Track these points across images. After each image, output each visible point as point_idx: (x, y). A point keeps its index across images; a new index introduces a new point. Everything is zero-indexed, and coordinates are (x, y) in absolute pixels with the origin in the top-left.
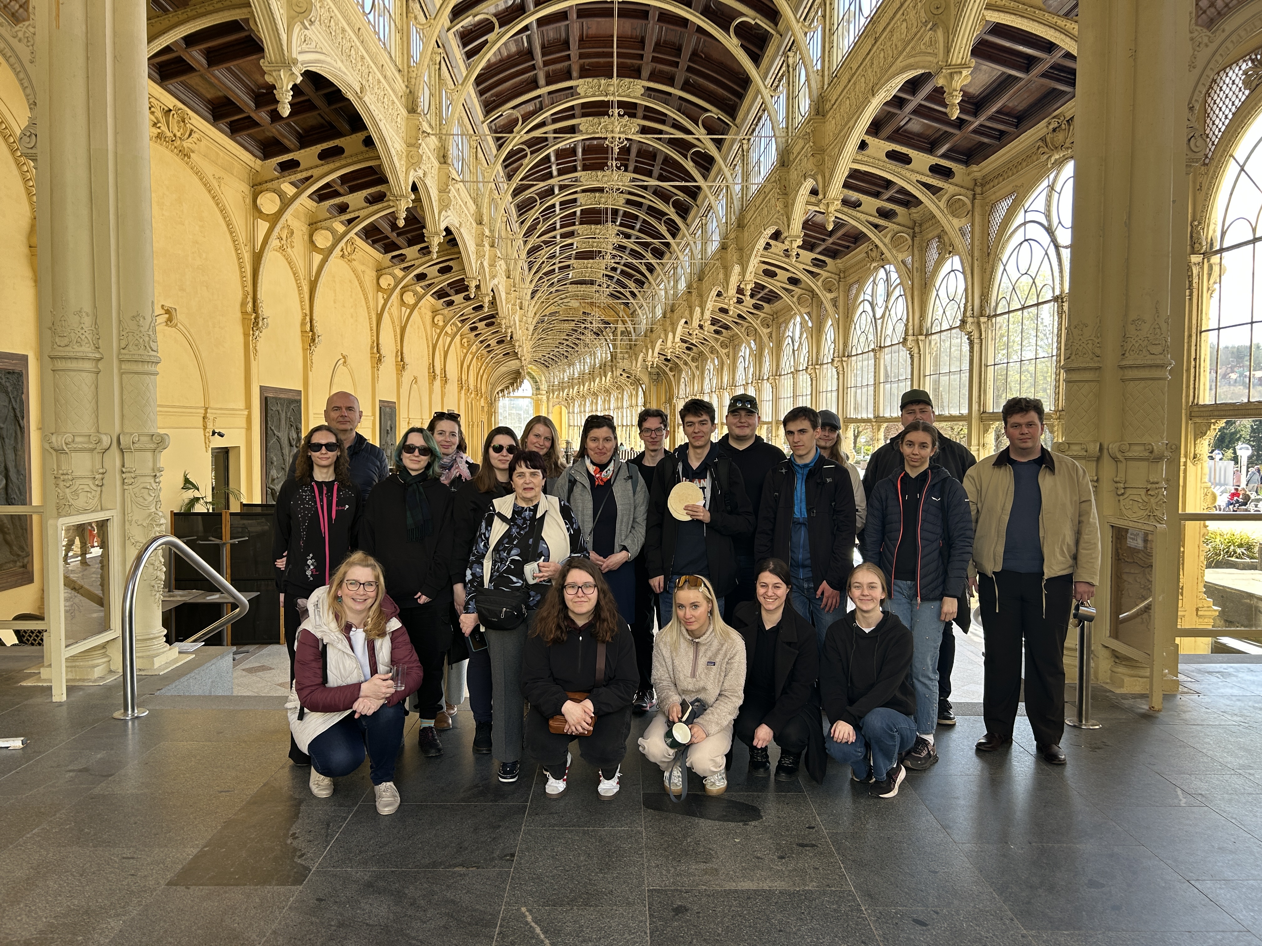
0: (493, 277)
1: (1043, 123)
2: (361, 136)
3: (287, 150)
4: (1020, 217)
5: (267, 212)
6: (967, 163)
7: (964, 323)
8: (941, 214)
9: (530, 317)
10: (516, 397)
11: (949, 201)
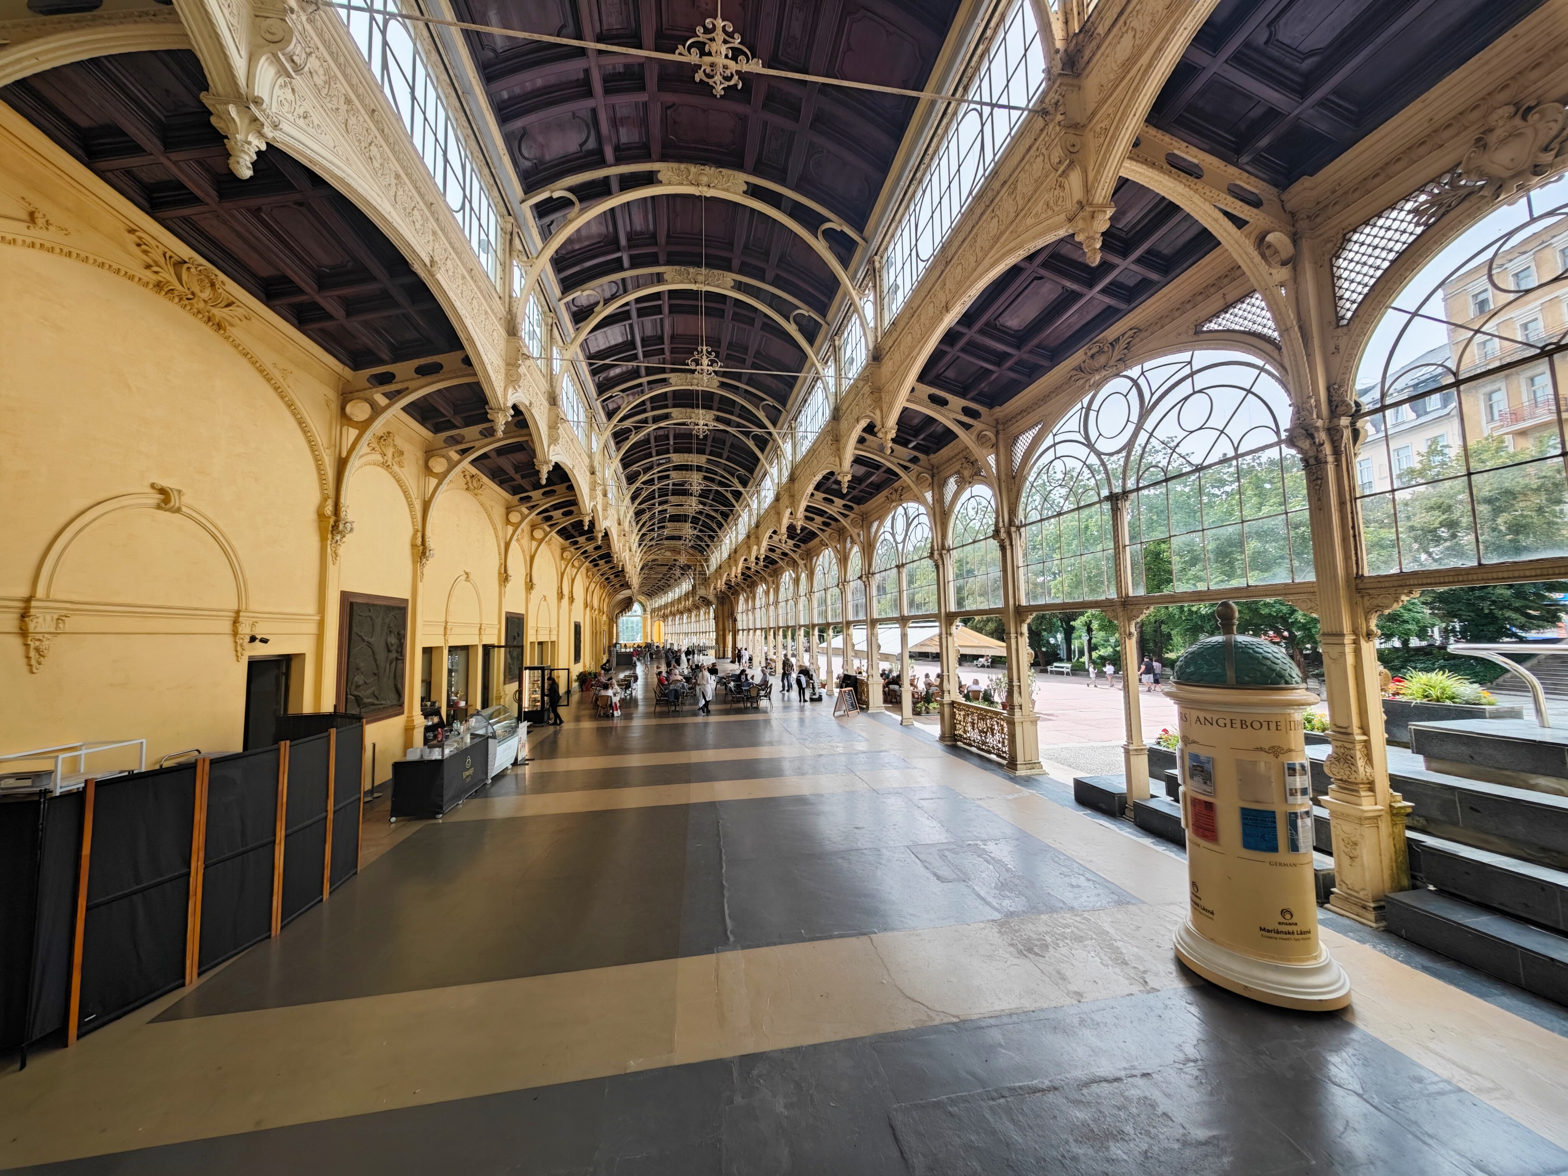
0: (606, 518)
1: (1081, 352)
2: (458, 355)
3: (381, 362)
4: (1049, 441)
5: (356, 419)
6: (991, 406)
7: (998, 532)
8: (974, 445)
9: (637, 560)
10: (631, 616)
11: (979, 436)
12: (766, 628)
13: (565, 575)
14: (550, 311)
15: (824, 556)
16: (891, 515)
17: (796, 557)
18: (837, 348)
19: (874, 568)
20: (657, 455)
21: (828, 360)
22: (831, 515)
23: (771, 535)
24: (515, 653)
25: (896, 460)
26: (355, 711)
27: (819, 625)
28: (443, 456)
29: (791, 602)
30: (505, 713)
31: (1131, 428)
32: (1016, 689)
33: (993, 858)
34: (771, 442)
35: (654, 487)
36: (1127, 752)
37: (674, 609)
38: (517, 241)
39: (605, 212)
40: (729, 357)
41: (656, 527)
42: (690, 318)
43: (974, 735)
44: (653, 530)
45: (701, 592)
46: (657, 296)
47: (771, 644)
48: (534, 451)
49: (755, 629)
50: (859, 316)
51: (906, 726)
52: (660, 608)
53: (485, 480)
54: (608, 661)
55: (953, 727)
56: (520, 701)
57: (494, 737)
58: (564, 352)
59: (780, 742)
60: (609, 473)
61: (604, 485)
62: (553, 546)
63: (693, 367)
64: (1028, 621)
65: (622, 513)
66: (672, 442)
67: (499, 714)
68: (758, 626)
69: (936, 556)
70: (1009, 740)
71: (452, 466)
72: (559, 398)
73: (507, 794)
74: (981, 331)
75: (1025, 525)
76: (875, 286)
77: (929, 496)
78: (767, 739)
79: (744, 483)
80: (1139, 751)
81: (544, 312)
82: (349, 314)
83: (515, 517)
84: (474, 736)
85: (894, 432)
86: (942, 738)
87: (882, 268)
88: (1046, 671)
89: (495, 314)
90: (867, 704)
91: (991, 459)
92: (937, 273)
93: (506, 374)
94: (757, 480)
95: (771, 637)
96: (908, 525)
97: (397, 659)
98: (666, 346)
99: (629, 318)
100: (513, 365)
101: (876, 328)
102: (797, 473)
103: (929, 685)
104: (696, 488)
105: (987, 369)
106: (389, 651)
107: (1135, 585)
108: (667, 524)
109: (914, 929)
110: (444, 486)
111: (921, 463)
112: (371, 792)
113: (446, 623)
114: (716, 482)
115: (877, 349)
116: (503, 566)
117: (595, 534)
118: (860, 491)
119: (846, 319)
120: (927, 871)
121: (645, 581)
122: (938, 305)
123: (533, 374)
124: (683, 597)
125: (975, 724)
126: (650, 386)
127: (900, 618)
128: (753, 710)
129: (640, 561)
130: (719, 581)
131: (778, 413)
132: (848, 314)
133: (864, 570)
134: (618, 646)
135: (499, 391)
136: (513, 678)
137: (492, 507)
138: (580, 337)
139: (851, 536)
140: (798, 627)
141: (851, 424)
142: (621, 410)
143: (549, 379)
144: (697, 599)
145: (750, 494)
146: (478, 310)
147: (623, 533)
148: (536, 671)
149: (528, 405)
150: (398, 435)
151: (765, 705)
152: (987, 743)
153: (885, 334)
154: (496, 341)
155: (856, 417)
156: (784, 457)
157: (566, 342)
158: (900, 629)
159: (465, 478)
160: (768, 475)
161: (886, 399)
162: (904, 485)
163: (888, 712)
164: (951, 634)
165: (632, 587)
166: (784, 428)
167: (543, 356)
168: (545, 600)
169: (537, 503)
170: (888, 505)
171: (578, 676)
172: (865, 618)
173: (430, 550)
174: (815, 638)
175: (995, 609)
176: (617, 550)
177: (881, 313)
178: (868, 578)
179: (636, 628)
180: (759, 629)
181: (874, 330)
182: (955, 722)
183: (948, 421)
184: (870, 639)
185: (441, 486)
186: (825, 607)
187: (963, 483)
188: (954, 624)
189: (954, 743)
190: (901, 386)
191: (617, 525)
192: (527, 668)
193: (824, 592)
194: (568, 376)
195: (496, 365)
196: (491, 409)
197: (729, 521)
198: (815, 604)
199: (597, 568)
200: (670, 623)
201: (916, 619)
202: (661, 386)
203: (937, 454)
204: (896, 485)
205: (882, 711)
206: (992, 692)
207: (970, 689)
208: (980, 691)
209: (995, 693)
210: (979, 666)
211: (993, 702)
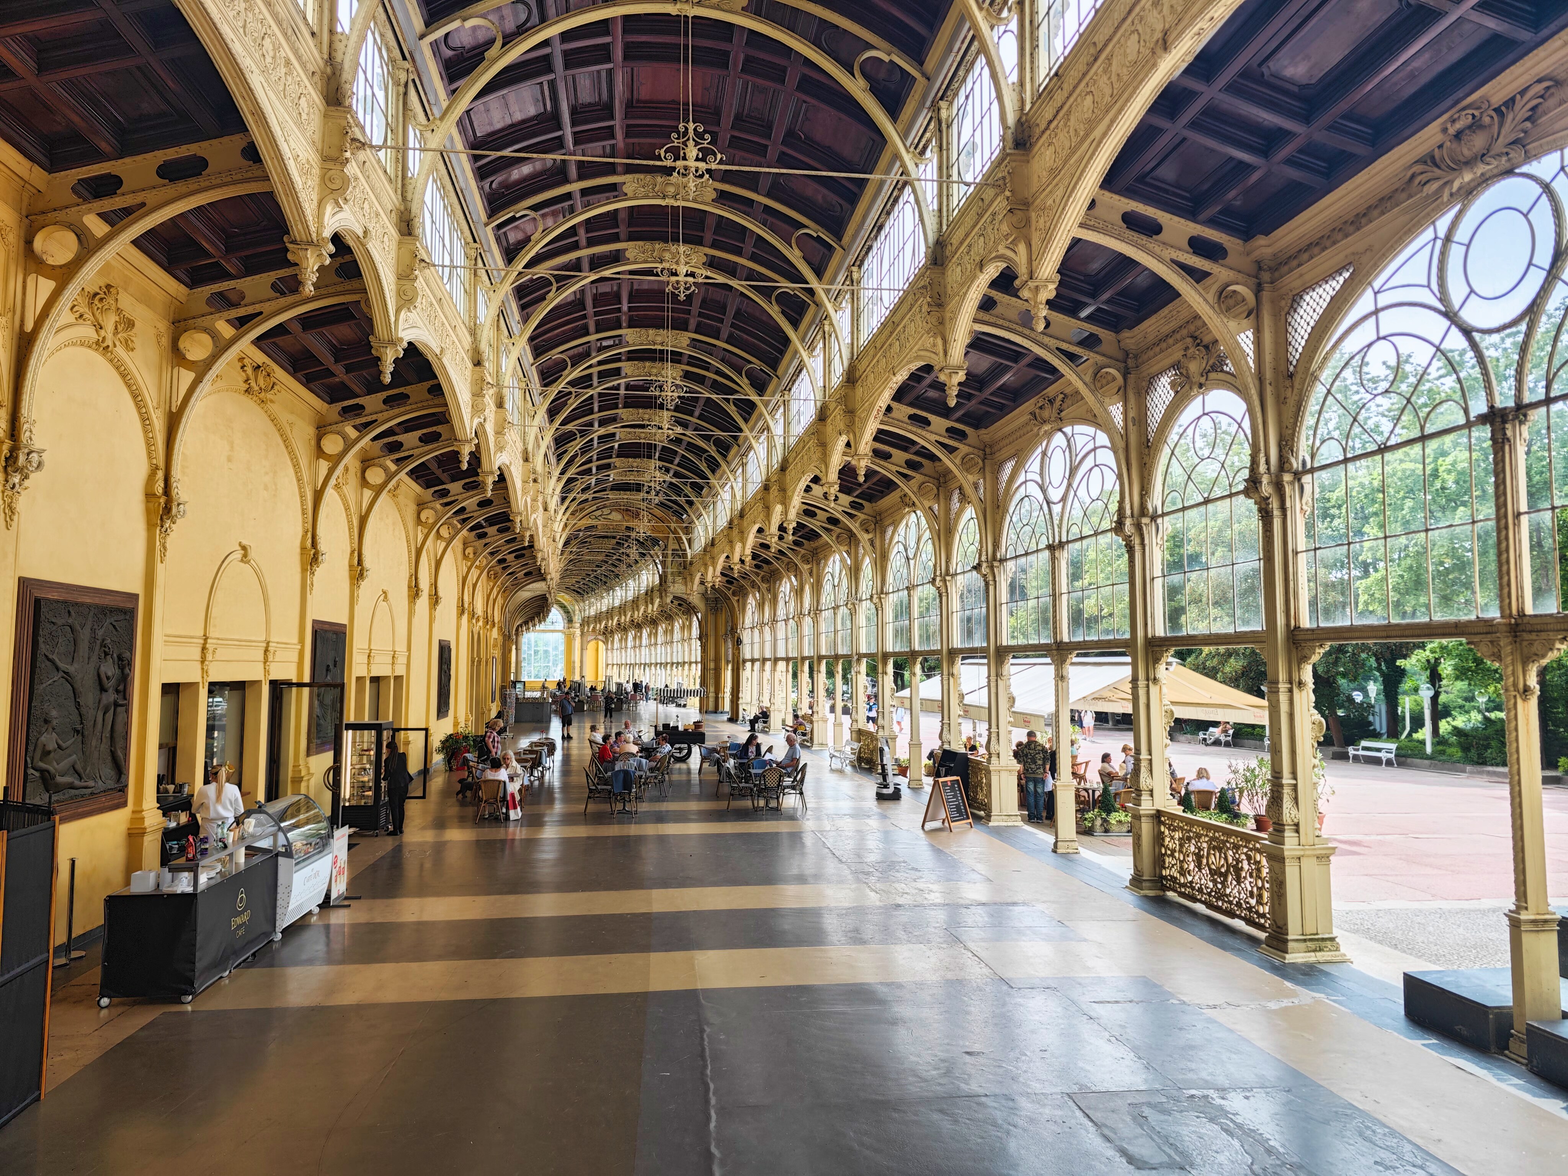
0: (500, 449)
1: (1435, 126)
2: (236, 142)
3: (99, 156)
4: (1364, 303)
5: (50, 261)
6: (1247, 235)
7: (1255, 483)
8: (1210, 312)
9: (558, 527)
10: (543, 631)
11: (1221, 294)
12: (796, 658)
13: (424, 553)
14: (404, 58)
15: (907, 525)
16: (1039, 450)
17: (854, 526)
18: (944, 126)
19: (1004, 550)
20: (598, 331)
21: (925, 148)
22: (923, 447)
23: (808, 486)
24: (330, 696)
25: (1053, 343)
26: (39, 799)
27: (894, 654)
28: (205, 330)
29: (843, 611)
30: (309, 809)
31: (1536, 279)
32: (1287, 792)
33: (1240, 1126)
34: (812, 308)
35: (591, 392)
36: (1515, 925)
37: (626, 619)
40: (735, 143)
41: (594, 466)
42: (665, 69)
43: (1202, 879)
44: (588, 472)
45: (677, 588)
46: (603, 27)
47: (805, 688)
48: (370, 321)
49: (776, 660)
50: (990, 63)
51: (1065, 855)
52: (598, 618)
53: (280, 373)
54: (500, 715)
55: (1159, 861)
56: (335, 787)
57: (288, 853)
58: (428, 134)
59: (818, 877)
60: (508, 365)
61: (499, 385)
62: (401, 498)
63: (669, 163)
64: (1315, 658)
65: (531, 440)
66: (625, 307)
67: (298, 811)
68: (781, 654)
69: (1129, 527)
70: (1271, 890)
71: (221, 347)
72: (417, 222)
73: (310, 962)
74: (1232, 88)
75: (1312, 470)
76: (1021, 3)
77: (1116, 412)
78: (795, 870)
79: (760, 387)
80: (1539, 925)
81: (393, 60)
82: (42, 68)
83: (333, 444)
84: (252, 851)
85: (1052, 287)
86: (1137, 881)
88: (1344, 757)
89: (303, 65)
90: (987, 808)
91: (1246, 340)
93: (323, 178)
94: (785, 381)
95: (805, 676)
96: (1073, 471)
97: (116, 705)
98: (618, 123)
99: (550, 69)
100: (335, 160)
101: (1021, 83)
102: (861, 367)
103: (1107, 777)
104: (671, 395)
105: (1241, 162)
106: (103, 689)
107: (1538, 592)
108: (615, 461)
110: (206, 386)
111: (1103, 348)
112: (66, 948)
113: (206, 638)
114: (708, 383)
115: (1022, 125)
116: (309, 535)
117: (480, 478)
118: (981, 403)
119: (962, 67)
120: (1108, 1145)
121: (572, 566)
122: (1147, 38)
123: (372, 177)
124: (642, 597)
125: (1202, 857)
126: (586, 199)
127: (1054, 647)
128: (770, 813)
129: (563, 530)
130: (711, 569)
131: (826, 252)
132: (967, 58)
133: (984, 553)
134: (518, 685)
135: (309, 208)
136: (323, 744)
137: (291, 424)
138: (459, 107)
139: (961, 488)
140: (856, 658)
141: (968, 273)
142: (531, 244)
143: (399, 186)
144: (669, 600)
145: (770, 407)
146: (274, 58)
147: (532, 477)
148: (366, 732)
149: (361, 235)
150: (126, 290)
151: (792, 805)
152: (1226, 895)
153: (1040, 95)
154: (304, 116)
155: (978, 259)
156: (837, 337)
157: (431, 118)
158: (1053, 667)
159: (244, 371)
160: (804, 371)
161: (1039, 222)
162: (1068, 391)
163: (1028, 828)
164: (1155, 679)
165: (549, 577)
166: (838, 280)
167: (389, 144)
168: (386, 599)
169: (374, 417)
170: (1036, 429)
171: (443, 742)
172: (985, 645)
173: (179, 504)
174: (888, 681)
175: (1246, 633)
176: (522, 508)
177: (1031, 54)
178: (992, 568)
179: (552, 653)
180: (782, 659)
181: (1017, 89)
182: (1163, 851)
183: (1161, 265)
184: (993, 684)
185: (201, 385)
186: (907, 622)
187: (1187, 387)
188: (1163, 660)
189: (1161, 893)
190: (1069, 197)
191: (521, 461)
192: (349, 727)
193: (906, 592)
194: (435, 181)
195: (304, 161)
196: (294, 242)
197: (730, 457)
198: (889, 615)
199: (484, 541)
200: (616, 645)
201: (1085, 649)
202: (608, 198)
203: (1136, 330)
204: (1051, 391)
205: (1016, 824)
206: (1237, 795)
207: (1191, 788)
208: (1211, 793)
209: (1241, 796)
210: (1209, 742)
211: (1237, 816)
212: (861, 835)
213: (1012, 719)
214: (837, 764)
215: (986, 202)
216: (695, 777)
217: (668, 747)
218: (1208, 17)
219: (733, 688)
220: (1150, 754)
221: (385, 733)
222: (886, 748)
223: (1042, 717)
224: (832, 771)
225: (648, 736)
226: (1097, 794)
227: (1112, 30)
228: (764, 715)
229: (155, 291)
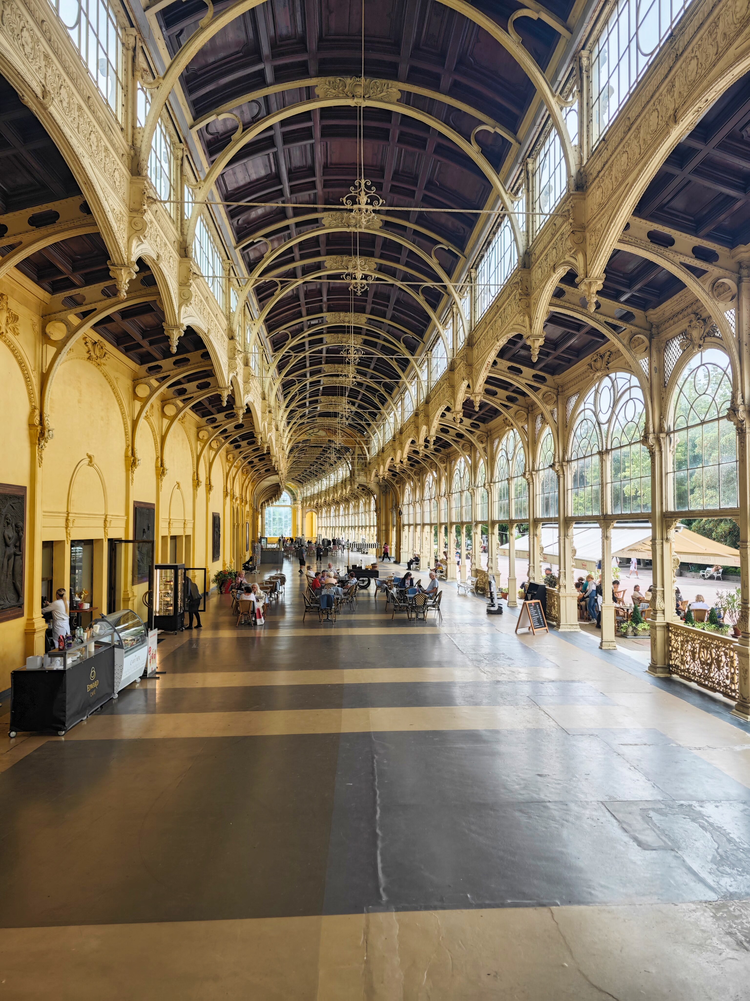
0: (247, 392)
2: (73, 202)
6: (732, 244)
7: (734, 411)
8: (706, 297)
9: (285, 441)
10: (278, 506)
11: (714, 284)
12: (436, 524)
13: (202, 458)
14: (181, 142)
15: (507, 438)
16: (594, 389)
17: (473, 439)
18: (530, 175)
19: (570, 454)
20: (308, 315)
21: (518, 190)
22: (517, 388)
23: (443, 413)
24: (145, 548)
25: (602, 318)
27: (499, 522)
28: (62, 321)
29: (466, 494)
30: (134, 617)
33: (711, 825)
34: (446, 297)
35: (302, 355)
37: (330, 498)
38: (140, 58)
39: (244, 15)
40: (394, 189)
41: (307, 401)
42: (347, 142)
43: (695, 667)
44: (304, 405)
45: (361, 479)
46: (307, 115)
47: (442, 542)
48: (163, 313)
49: (424, 525)
50: (560, 133)
51: (607, 651)
52: (312, 498)
53: (109, 347)
54: (251, 559)
55: (668, 655)
56: (150, 604)
57: (120, 646)
58: (197, 191)
59: (451, 663)
60: (251, 337)
61: (246, 352)
62: (187, 424)
63: (348, 207)
65: (267, 385)
66: (325, 299)
67: (127, 620)
68: (427, 521)
69: (651, 439)
70: (740, 675)
71: (72, 331)
72: (191, 248)
73: (135, 712)
74: (722, 146)
76: (581, 91)
77: (644, 363)
78: (436, 658)
79: (412, 349)
81: (173, 143)
83: (142, 391)
84: (98, 644)
85: (600, 282)
86: (653, 668)
87: (590, 66)
89: (116, 150)
90: (558, 620)
91: (730, 316)
92: (663, 70)
93: (130, 223)
94: (428, 345)
95: (442, 535)
96: (615, 403)
97: (15, 555)
98: (318, 179)
99: (273, 145)
100: (137, 211)
101: (581, 146)
102: (477, 336)
103: (637, 600)
104: (353, 356)
105: (728, 196)
106: (7, 545)
108: (321, 398)
109: (605, 903)
110: (63, 356)
111: (635, 321)
113: (68, 513)
114: (379, 347)
115: (581, 174)
116: (130, 448)
117: (235, 411)
118: (555, 358)
119: (542, 135)
120: (626, 834)
121: (295, 465)
122: (664, 114)
123: (162, 220)
124: (339, 485)
125: (696, 653)
126: (299, 229)
127: (602, 518)
128: (419, 622)
129: (289, 442)
130: (382, 467)
131: (454, 259)
132: (546, 129)
133: (557, 457)
134: (263, 540)
135: (122, 243)
136: (142, 577)
137: (117, 379)
138: (215, 173)
139: (542, 414)
140: (474, 524)
141: (546, 273)
142: (264, 260)
143: (179, 225)
144: (356, 487)
145: (419, 362)
146: (97, 146)
147: (268, 409)
148: (168, 571)
149: (155, 258)
150: (12, 296)
151: (433, 617)
152: (711, 678)
153: (593, 154)
154: (117, 183)
155: (552, 264)
156: (461, 317)
157: (199, 180)
158: (601, 530)
159: (87, 346)
160: (440, 339)
161: (591, 239)
162: (613, 350)
163: (583, 632)
164: (667, 539)
165: (280, 473)
166: (462, 278)
167: (172, 200)
168: (179, 487)
169: (168, 373)
170: (591, 375)
171: (216, 576)
172: (557, 516)
173: (49, 431)
174: (495, 538)
175: (727, 509)
176: (261, 429)
177: (588, 126)
178: (562, 466)
179: (284, 520)
180: (427, 524)
181: (578, 150)
182: (670, 649)
183: (673, 266)
184: (562, 541)
185: (60, 356)
186: (507, 501)
187: (691, 347)
188: (673, 526)
189: (668, 675)
190: (611, 223)
191: (261, 400)
192: (158, 567)
193: (506, 482)
194: (202, 220)
195: (118, 213)
196: (113, 265)
197: (393, 395)
198: (496, 497)
199: (239, 450)
200: (324, 515)
201: (622, 518)
202: (313, 228)
203: (657, 309)
204: (602, 349)
205: (576, 630)
206: (722, 612)
207: (691, 608)
208: (705, 611)
209: (724, 613)
210: (706, 577)
211: (721, 626)
212: (477, 636)
213: (574, 564)
214: (462, 591)
215: (558, 226)
216: (373, 598)
217: (355, 580)
218: (704, 99)
219: (397, 542)
220: (663, 587)
221: (180, 571)
222: (493, 582)
223: (594, 562)
224: (459, 595)
225: (343, 573)
226: (630, 611)
227: (641, 109)
228: (417, 560)
229: (30, 297)
